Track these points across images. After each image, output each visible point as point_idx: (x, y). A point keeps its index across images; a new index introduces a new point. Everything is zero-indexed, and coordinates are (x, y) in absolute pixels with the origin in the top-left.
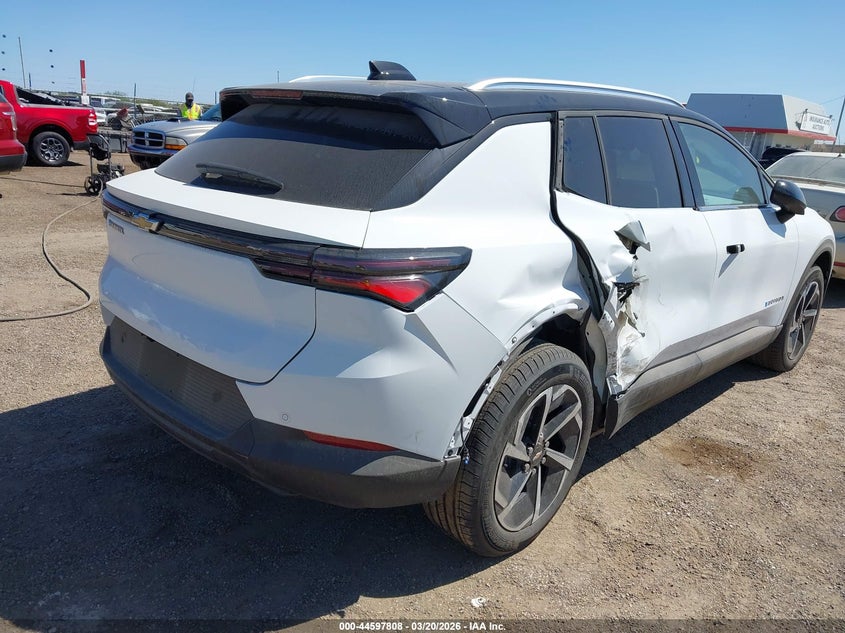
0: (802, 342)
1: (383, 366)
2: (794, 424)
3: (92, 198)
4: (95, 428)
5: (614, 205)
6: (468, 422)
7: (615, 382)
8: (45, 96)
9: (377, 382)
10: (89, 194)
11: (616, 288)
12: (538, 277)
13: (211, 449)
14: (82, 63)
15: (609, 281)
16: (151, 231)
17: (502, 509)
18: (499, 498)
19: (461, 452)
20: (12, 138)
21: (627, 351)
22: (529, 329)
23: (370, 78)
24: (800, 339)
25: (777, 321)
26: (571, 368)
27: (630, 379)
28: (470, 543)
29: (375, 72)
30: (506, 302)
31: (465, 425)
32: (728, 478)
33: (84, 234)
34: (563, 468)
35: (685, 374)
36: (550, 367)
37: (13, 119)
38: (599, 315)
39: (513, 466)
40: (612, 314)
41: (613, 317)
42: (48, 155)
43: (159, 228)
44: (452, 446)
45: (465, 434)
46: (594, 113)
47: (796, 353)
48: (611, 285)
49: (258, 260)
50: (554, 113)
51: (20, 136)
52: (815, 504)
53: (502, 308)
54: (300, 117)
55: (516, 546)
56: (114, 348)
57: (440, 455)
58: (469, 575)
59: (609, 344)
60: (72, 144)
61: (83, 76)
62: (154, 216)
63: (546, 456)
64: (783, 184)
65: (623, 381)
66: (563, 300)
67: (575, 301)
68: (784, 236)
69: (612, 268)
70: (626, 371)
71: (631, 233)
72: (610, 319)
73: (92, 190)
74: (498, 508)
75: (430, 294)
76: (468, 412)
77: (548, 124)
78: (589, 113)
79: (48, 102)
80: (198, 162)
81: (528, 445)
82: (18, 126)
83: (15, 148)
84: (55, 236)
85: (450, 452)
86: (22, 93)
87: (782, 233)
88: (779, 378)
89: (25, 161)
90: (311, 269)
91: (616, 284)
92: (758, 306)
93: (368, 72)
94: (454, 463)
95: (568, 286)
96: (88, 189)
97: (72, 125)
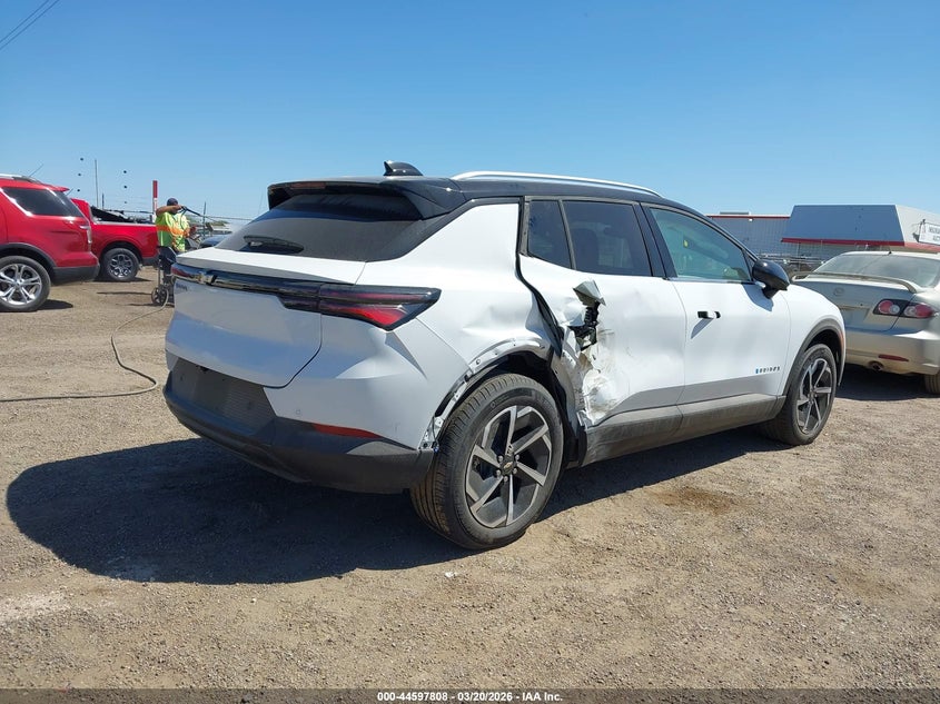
0: (817, 418)
1: (369, 370)
2: (788, 481)
3: (158, 308)
4: (155, 468)
5: (578, 270)
6: (439, 421)
7: (585, 416)
8: (118, 214)
9: (364, 381)
10: (155, 304)
11: (573, 332)
12: (501, 316)
13: (243, 445)
14: (155, 183)
15: (564, 325)
16: (208, 284)
17: (474, 502)
18: (470, 491)
19: (434, 445)
20: (86, 250)
21: (595, 391)
22: (492, 356)
23: (385, 175)
24: (814, 413)
25: (777, 389)
26: (533, 393)
27: (600, 416)
28: (448, 529)
29: (389, 171)
30: (469, 331)
31: (436, 423)
32: (704, 513)
33: (149, 336)
34: (536, 482)
35: (663, 422)
36: (512, 388)
37: (89, 233)
38: (560, 354)
39: (485, 470)
40: (572, 354)
41: (575, 358)
42: (118, 271)
43: (213, 281)
44: (426, 439)
45: (437, 431)
46: (560, 198)
47: (811, 426)
48: (566, 329)
49: (282, 296)
50: (522, 197)
51: (94, 248)
52: (775, 531)
53: (467, 335)
54: (324, 202)
55: (491, 541)
56: (174, 386)
57: (417, 446)
58: (448, 560)
59: (574, 379)
60: (141, 261)
61: (155, 195)
62: (210, 272)
63: (516, 467)
64: (765, 265)
65: (592, 417)
66: (523, 337)
67: (536, 340)
68: (770, 310)
69: (567, 315)
70: (596, 408)
71: (586, 289)
72: (570, 358)
73: (158, 301)
74: (471, 502)
75: (406, 319)
76: (439, 412)
77: (517, 205)
78: (555, 198)
79: (120, 219)
80: (246, 234)
81: (498, 455)
82: (93, 239)
83: (89, 260)
84: (122, 337)
85: (425, 445)
86: (97, 212)
87: (769, 307)
88: (793, 450)
89: (97, 273)
90: (318, 300)
91: (571, 328)
92: (748, 371)
93: (385, 171)
94: (429, 453)
95: (529, 328)
96: (154, 301)
97: (143, 242)
